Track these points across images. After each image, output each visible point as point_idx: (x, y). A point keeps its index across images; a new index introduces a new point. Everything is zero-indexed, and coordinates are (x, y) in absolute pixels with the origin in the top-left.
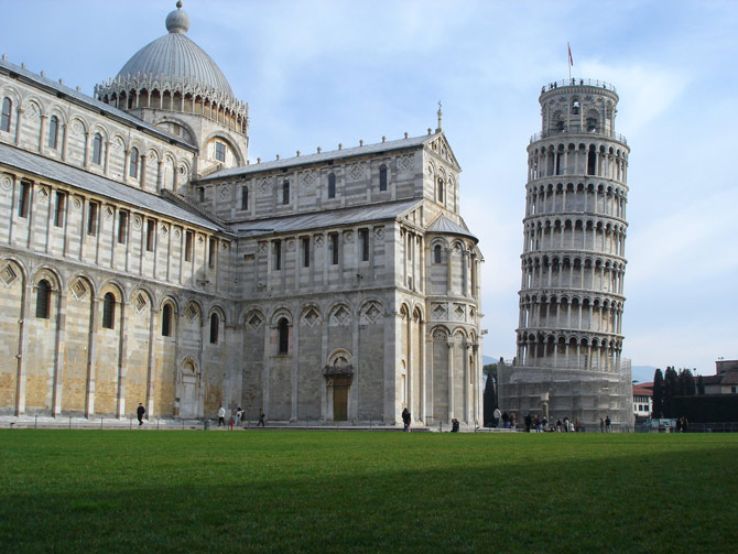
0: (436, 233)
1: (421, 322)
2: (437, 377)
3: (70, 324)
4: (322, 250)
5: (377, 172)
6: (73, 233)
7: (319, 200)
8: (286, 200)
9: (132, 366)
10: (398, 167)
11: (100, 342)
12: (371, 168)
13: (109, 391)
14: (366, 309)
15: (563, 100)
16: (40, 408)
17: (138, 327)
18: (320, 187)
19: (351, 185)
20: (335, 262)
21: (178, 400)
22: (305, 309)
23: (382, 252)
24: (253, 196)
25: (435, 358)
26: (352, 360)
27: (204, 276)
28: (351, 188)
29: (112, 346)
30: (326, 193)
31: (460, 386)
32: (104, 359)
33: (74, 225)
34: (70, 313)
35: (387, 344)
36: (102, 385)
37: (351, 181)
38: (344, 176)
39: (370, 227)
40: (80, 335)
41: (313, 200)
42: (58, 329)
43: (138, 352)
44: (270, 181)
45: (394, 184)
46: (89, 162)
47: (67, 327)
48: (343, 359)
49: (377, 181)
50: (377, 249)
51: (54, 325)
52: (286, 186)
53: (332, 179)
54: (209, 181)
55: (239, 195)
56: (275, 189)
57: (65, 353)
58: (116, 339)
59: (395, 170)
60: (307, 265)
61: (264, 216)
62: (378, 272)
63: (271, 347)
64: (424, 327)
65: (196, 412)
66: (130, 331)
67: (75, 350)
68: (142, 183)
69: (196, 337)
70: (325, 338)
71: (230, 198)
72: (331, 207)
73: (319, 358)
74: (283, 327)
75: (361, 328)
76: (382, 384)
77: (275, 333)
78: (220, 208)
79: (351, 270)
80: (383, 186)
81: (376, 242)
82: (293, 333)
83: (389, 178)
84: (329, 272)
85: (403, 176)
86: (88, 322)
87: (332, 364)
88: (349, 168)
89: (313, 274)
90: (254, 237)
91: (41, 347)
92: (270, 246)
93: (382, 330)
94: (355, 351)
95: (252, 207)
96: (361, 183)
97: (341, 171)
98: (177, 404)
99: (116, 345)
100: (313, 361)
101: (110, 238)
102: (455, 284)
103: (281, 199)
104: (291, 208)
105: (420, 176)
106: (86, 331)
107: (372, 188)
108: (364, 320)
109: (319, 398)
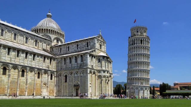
0: (98, 56)
1: (95, 75)
2: (99, 87)
3: (12, 76)
4: (73, 60)
5: (86, 43)
6: (13, 57)
7: (75, 50)
8: (69, 50)
9: (29, 85)
10: (91, 42)
11: (21, 80)
12: (85, 43)
13: (23, 91)
14: (82, 72)
15: (135, 30)
16: (4, 94)
17: (31, 77)
18: (75, 47)
19: (81, 46)
20: (76, 62)
21: (42, 92)
22: (70, 72)
23: (85, 60)
24: (62, 50)
25: (99, 83)
26: (79, 83)
27: (49, 66)
28: (81, 47)
29: (24, 81)
30: (76, 48)
31: (105, 89)
32: (22, 84)
33: (13, 55)
34: (12, 74)
35: (86, 80)
36: (21, 89)
37: (81, 45)
38: (80, 45)
39: (83, 55)
40: (15, 79)
41: (74, 50)
42: (9, 77)
43: (31, 82)
44: (65, 46)
45: (90, 46)
46: (24, 43)
47: (11, 77)
48: (78, 83)
49: (86, 45)
50: (84, 59)
51: (8, 77)
52: (69, 47)
53: (78, 45)
54: (54, 47)
55: (60, 49)
56: (67, 48)
57: (10, 82)
58: (25, 79)
59: (90, 43)
60: (70, 63)
61: (64, 54)
62: (84, 64)
63: (64, 80)
64: (96, 76)
65: (47, 94)
66: (29, 77)
67: (13, 82)
68: (38, 47)
69: (47, 79)
70: (74, 79)
71: (58, 50)
72: (77, 51)
73: (73, 82)
74: (66, 76)
75: (81, 76)
76: (85, 88)
77: (64, 78)
78: (56, 52)
79: (79, 64)
80: (88, 46)
81: (84, 58)
82: (68, 77)
83: (89, 45)
84: (75, 64)
85: (92, 44)
86: (17, 76)
87: (75, 84)
88: (81, 43)
89: (72, 65)
90: (60, 58)
91: (4, 81)
92: (63, 59)
93: (85, 77)
94: (80, 81)
95: (62, 52)
96: (83, 46)
97: (79, 44)
98: (41, 93)
99: (25, 81)
100: (72, 83)
101: (23, 58)
102: (103, 67)
103: (68, 50)
104: (70, 52)
105: (95, 44)
106: (17, 78)
107: (85, 47)
108: (82, 75)
109: (73, 91)
